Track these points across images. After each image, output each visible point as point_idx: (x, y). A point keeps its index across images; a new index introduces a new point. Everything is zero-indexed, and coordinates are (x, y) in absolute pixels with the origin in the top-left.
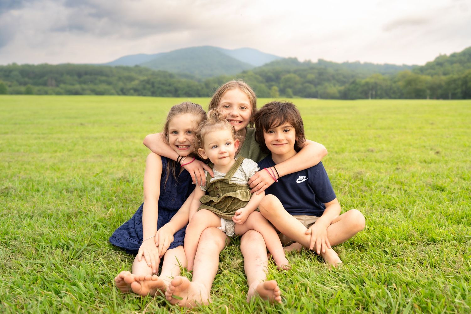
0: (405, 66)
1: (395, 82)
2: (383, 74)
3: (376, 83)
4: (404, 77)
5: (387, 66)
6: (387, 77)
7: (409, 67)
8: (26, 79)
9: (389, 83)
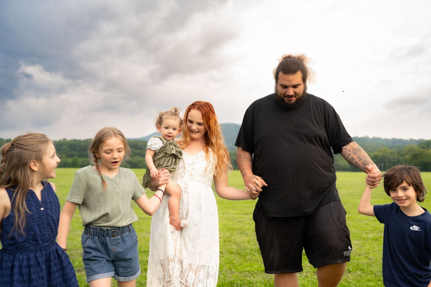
0: (412, 140)
1: (402, 156)
2: (391, 148)
3: (384, 156)
4: (410, 150)
5: (395, 141)
6: (394, 150)
7: (416, 141)
8: (73, 152)
9: (396, 156)
